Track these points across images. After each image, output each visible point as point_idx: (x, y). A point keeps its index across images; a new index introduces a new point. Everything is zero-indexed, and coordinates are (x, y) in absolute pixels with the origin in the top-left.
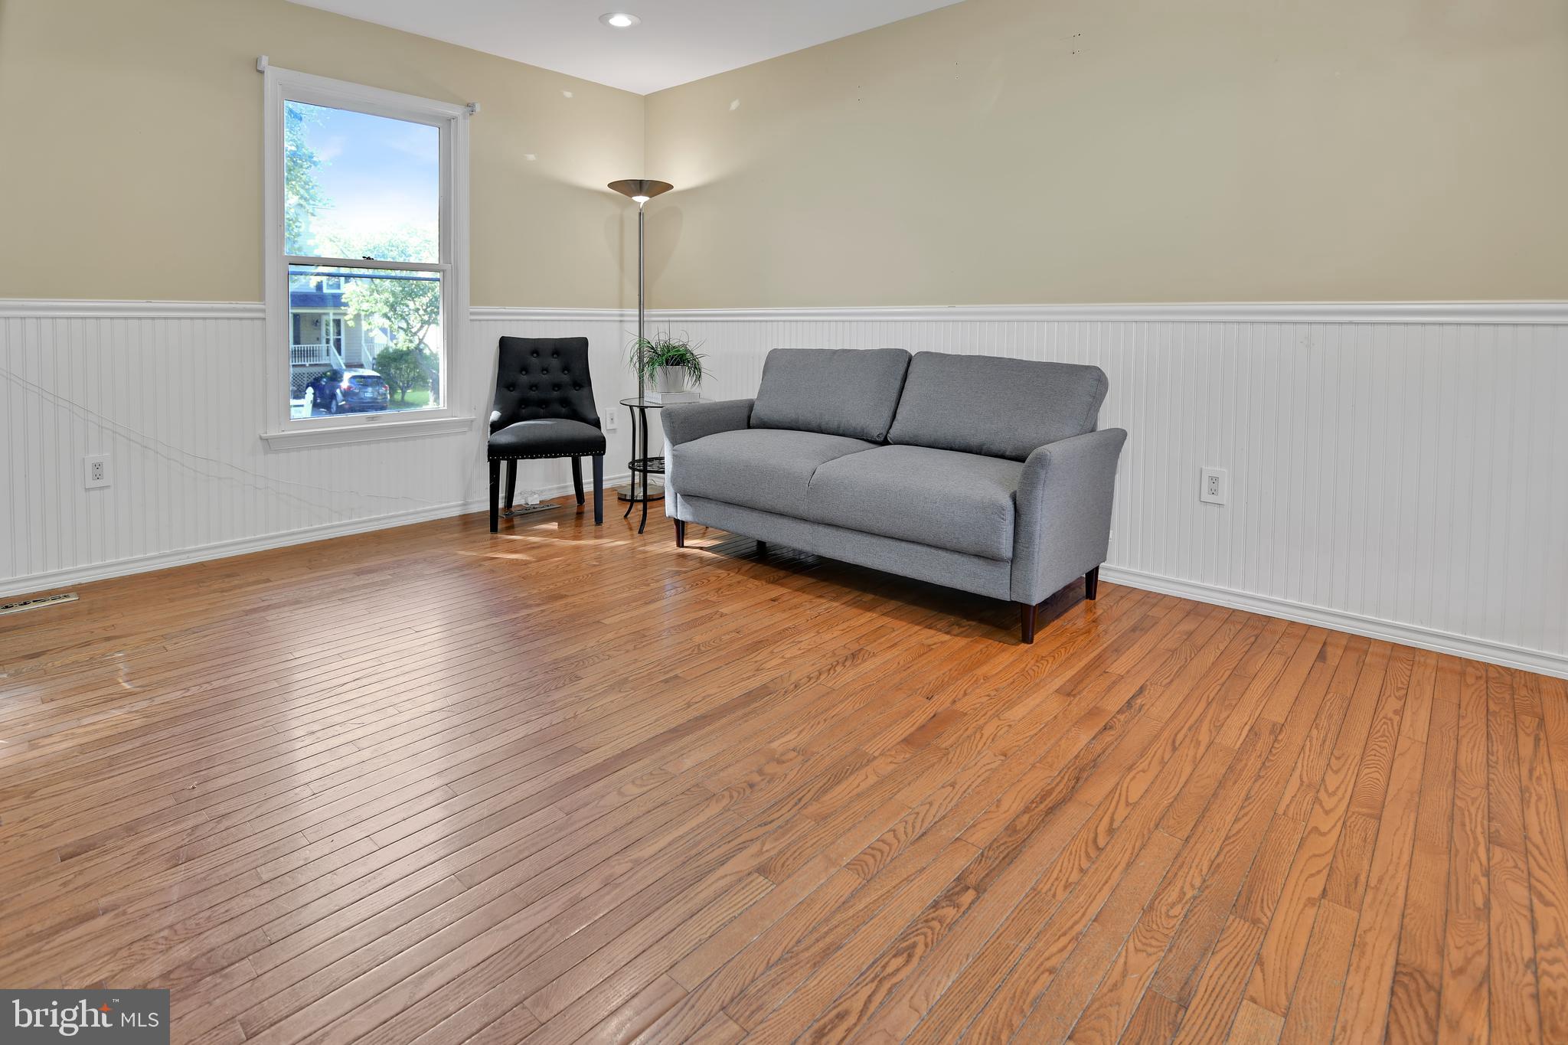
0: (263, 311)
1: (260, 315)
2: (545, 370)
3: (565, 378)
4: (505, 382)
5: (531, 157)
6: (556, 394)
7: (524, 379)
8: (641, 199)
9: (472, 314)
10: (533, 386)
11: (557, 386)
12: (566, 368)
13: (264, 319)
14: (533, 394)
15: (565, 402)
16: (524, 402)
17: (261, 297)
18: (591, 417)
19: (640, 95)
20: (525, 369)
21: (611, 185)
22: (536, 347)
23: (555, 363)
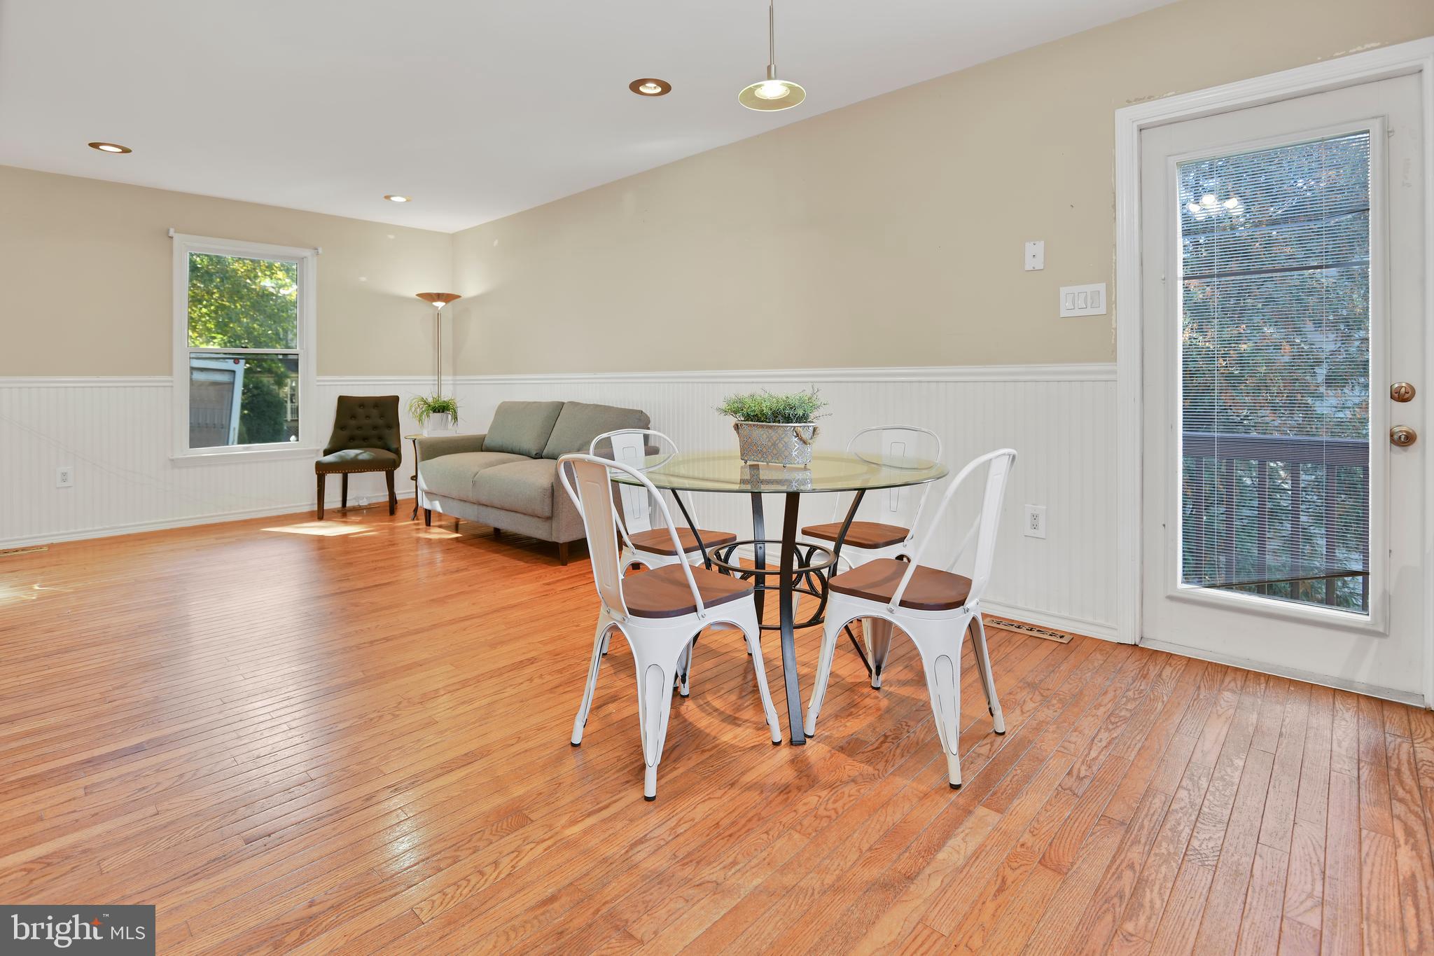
0: (172, 381)
1: (171, 384)
2: (368, 417)
3: (381, 422)
4: (340, 425)
5: (363, 279)
6: (374, 432)
7: (353, 422)
8: (440, 304)
9: (318, 381)
10: (359, 428)
11: (375, 428)
12: (382, 416)
13: (172, 387)
14: (359, 432)
15: (380, 438)
16: (352, 438)
17: (171, 373)
18: (394, 446)
19: (449, 234)
20: (353, 417)
21: (417, 295)
22: (363, 403)
23: (375, 412)
